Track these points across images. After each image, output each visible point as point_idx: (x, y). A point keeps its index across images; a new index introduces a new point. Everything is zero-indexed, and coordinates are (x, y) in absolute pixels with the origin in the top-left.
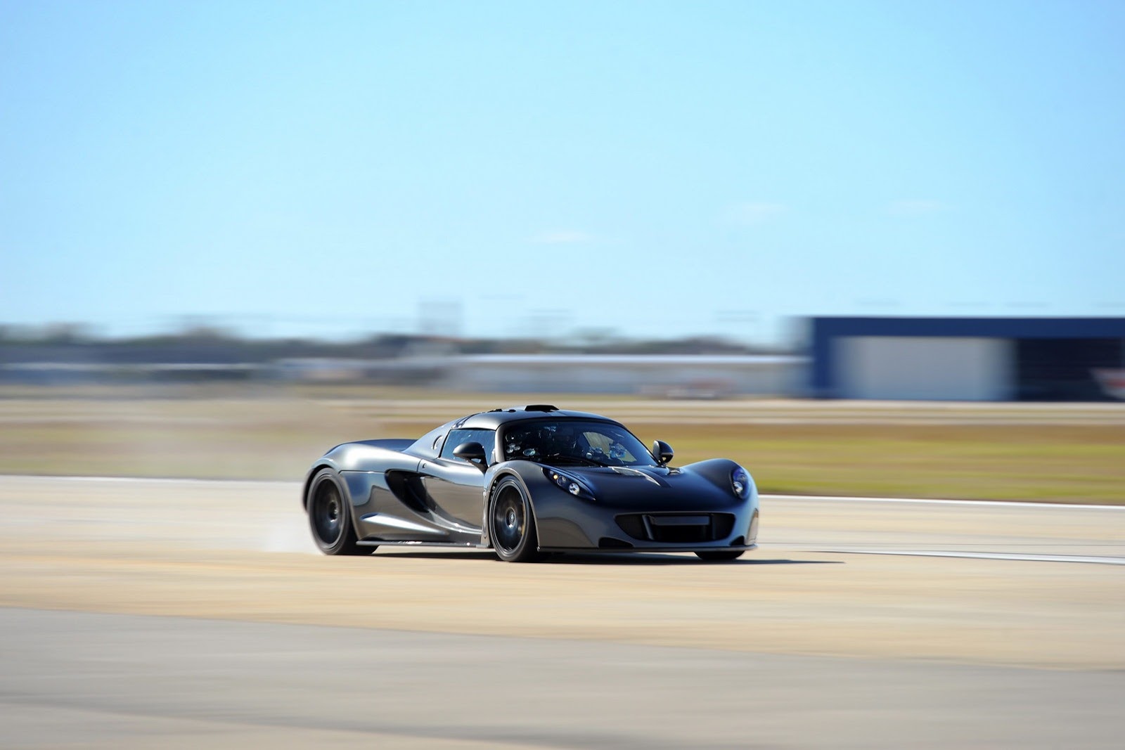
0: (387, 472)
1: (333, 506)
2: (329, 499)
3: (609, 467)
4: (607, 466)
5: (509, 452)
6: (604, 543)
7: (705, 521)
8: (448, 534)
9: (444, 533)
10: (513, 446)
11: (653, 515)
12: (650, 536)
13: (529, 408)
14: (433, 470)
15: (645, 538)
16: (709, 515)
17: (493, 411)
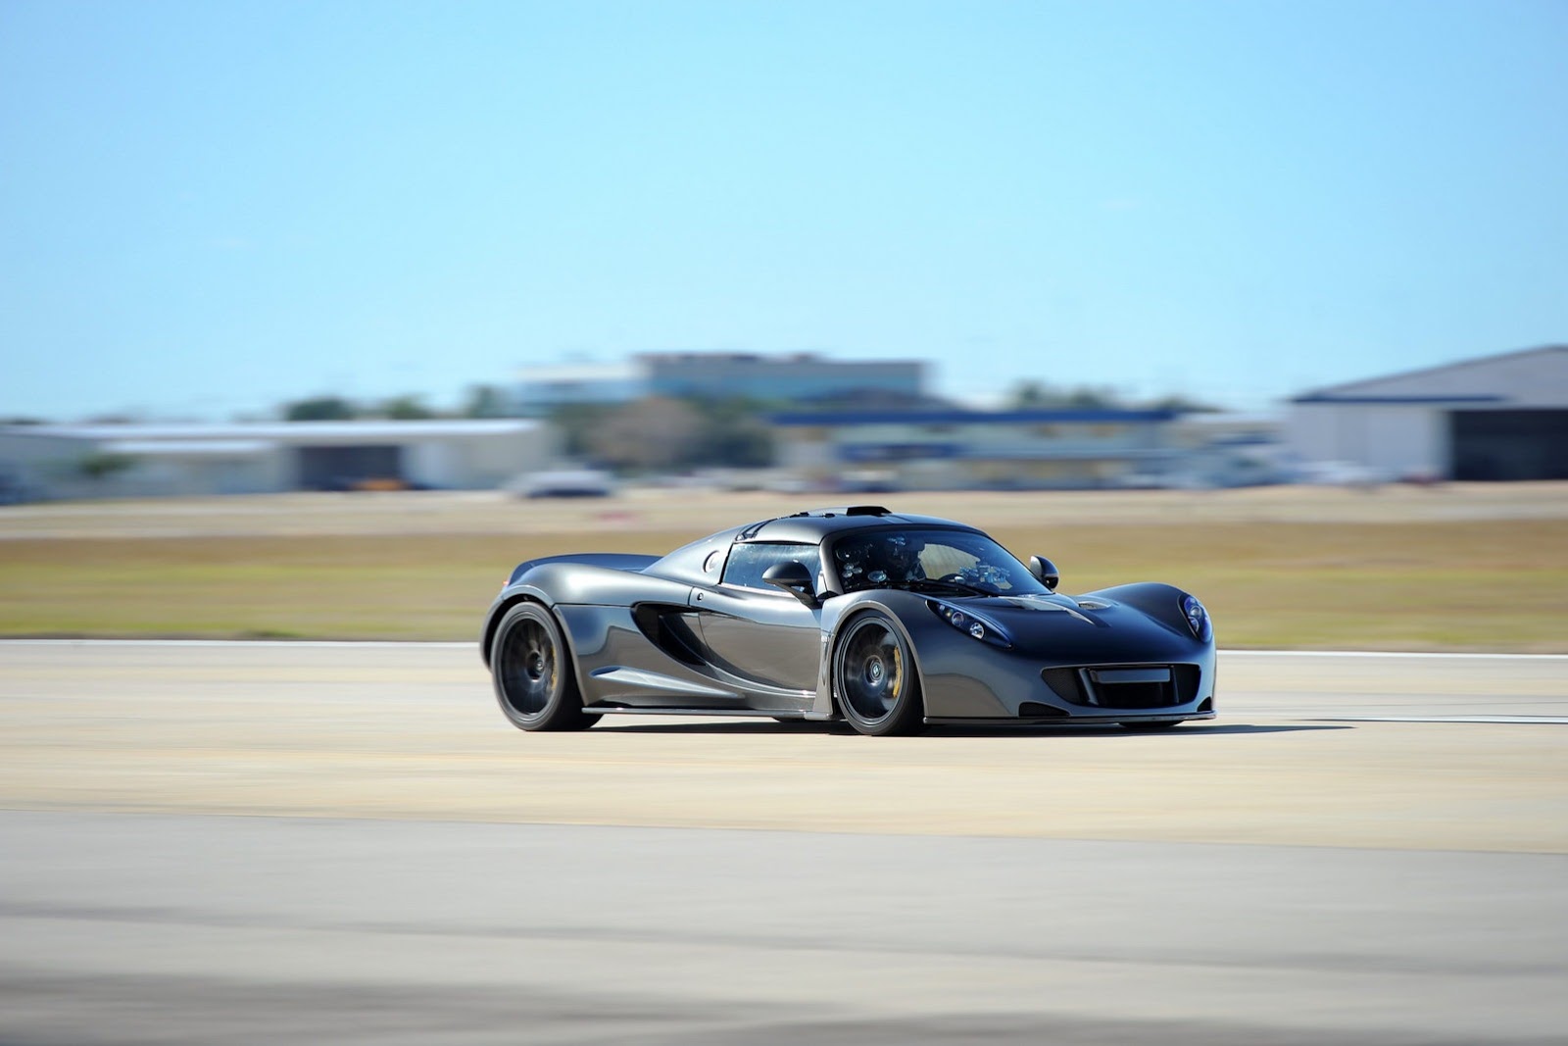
0: (633, 606)
1: (535, 657)
2: (530, 648)
3: (1000, 597)
4: (997, 596)
5: (845, 576)
6: (1026, 709)
7: (1164, 676)
8: (743, 696)
9: (735, 695)
10: (850, 568)
11: (1092, 668)
12: (1092, 699)
13: (852, 511)
14: (714, 603)
15: (1083, 701)
16: (1169, 666)
17: (795, 516)
